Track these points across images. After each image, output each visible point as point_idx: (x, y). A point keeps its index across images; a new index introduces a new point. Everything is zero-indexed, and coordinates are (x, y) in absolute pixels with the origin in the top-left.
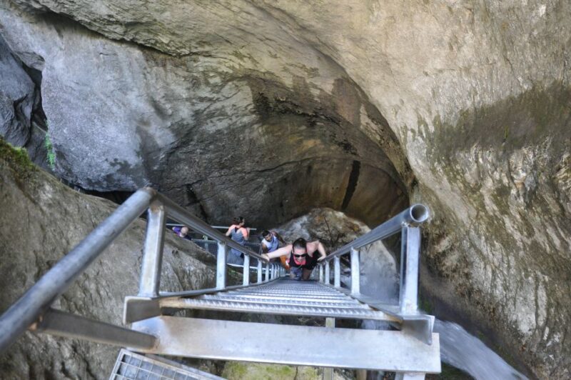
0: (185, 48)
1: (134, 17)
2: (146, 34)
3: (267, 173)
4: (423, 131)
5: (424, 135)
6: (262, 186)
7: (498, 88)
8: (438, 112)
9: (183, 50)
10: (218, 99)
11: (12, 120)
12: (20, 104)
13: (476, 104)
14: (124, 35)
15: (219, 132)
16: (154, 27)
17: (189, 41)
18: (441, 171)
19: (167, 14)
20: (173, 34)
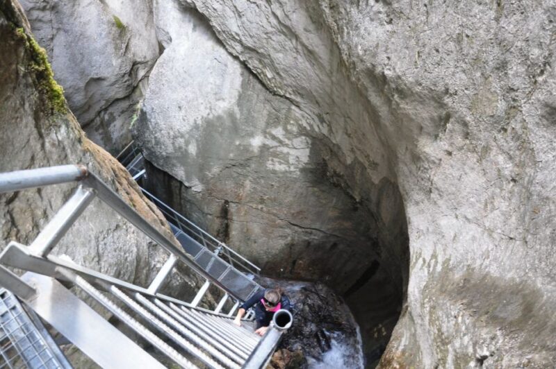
0: (281, 90)
1: (254, 44)
2: (257, 62)
3: (296, 228)
4: (432, 265)
5: (431, 269)
6: (286, 237)
7: (508, 263)
8: (450, 255)
9: (280, 90)
10: (287, 145)
11: (125, 74)
12: (139, 65)
13: (483, 267)
14: (240, 54)
15: (274, 172)
16: (266, 61)
17: (288, 86)
18: (428, 309)
19: (281, 55)
20: (278, 74)
